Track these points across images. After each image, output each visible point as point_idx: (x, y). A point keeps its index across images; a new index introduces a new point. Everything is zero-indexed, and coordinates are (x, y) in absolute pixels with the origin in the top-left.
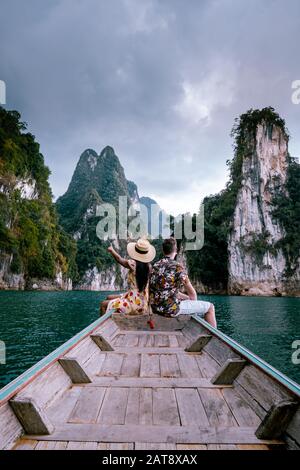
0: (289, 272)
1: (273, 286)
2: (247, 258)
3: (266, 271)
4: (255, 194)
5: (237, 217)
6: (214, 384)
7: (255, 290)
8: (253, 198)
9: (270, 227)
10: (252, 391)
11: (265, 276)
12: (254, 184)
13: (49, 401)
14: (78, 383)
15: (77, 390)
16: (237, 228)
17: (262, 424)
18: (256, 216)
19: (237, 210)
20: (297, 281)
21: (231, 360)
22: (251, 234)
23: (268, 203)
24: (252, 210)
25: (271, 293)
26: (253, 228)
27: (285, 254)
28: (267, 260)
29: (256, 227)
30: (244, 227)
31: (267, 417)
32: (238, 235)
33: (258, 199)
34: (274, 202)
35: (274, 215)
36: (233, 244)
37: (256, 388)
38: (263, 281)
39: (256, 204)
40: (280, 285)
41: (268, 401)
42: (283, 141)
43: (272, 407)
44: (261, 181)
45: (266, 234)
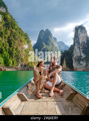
0: (87, 65)
1: (83, 69)
2: (77, 62)
3: (81, 65)
4: (78, 46)
5: (74, 52)
6: (66, 100)
7: (78, 70)
8: (78, 48)
9: (82, 55)
10: (79, 102)
11: (81, 66)
12: (78, 44)
13: (15, 107)
14: (23, 101)
15: (23, 103)
16: (74, 55)
17: (82, 112)
18: (79, 52)
19: (74, 51)
20: (88, 67)
21: (72, 92)
22: (78, 56)
23: (82, 49)
24: (78, 50)
25: (82, 70)
26: (78, 55)
27: (86, 61)
28: (81, 62)
29: (79, 54)
30: (76, 55)
31: (84, 110)
32: (74, 57)
33: (79, 48)
34: (83, 48)
35: (83, 52)
36: (73, 59)
37: (80, 101)
38: (80, 68)
39: (79, 49)
40: (85, 69)
41: (84, 105)
42: (85, 33)
43: (85, 107)
44: (80, 43)
45: (81, 56)
